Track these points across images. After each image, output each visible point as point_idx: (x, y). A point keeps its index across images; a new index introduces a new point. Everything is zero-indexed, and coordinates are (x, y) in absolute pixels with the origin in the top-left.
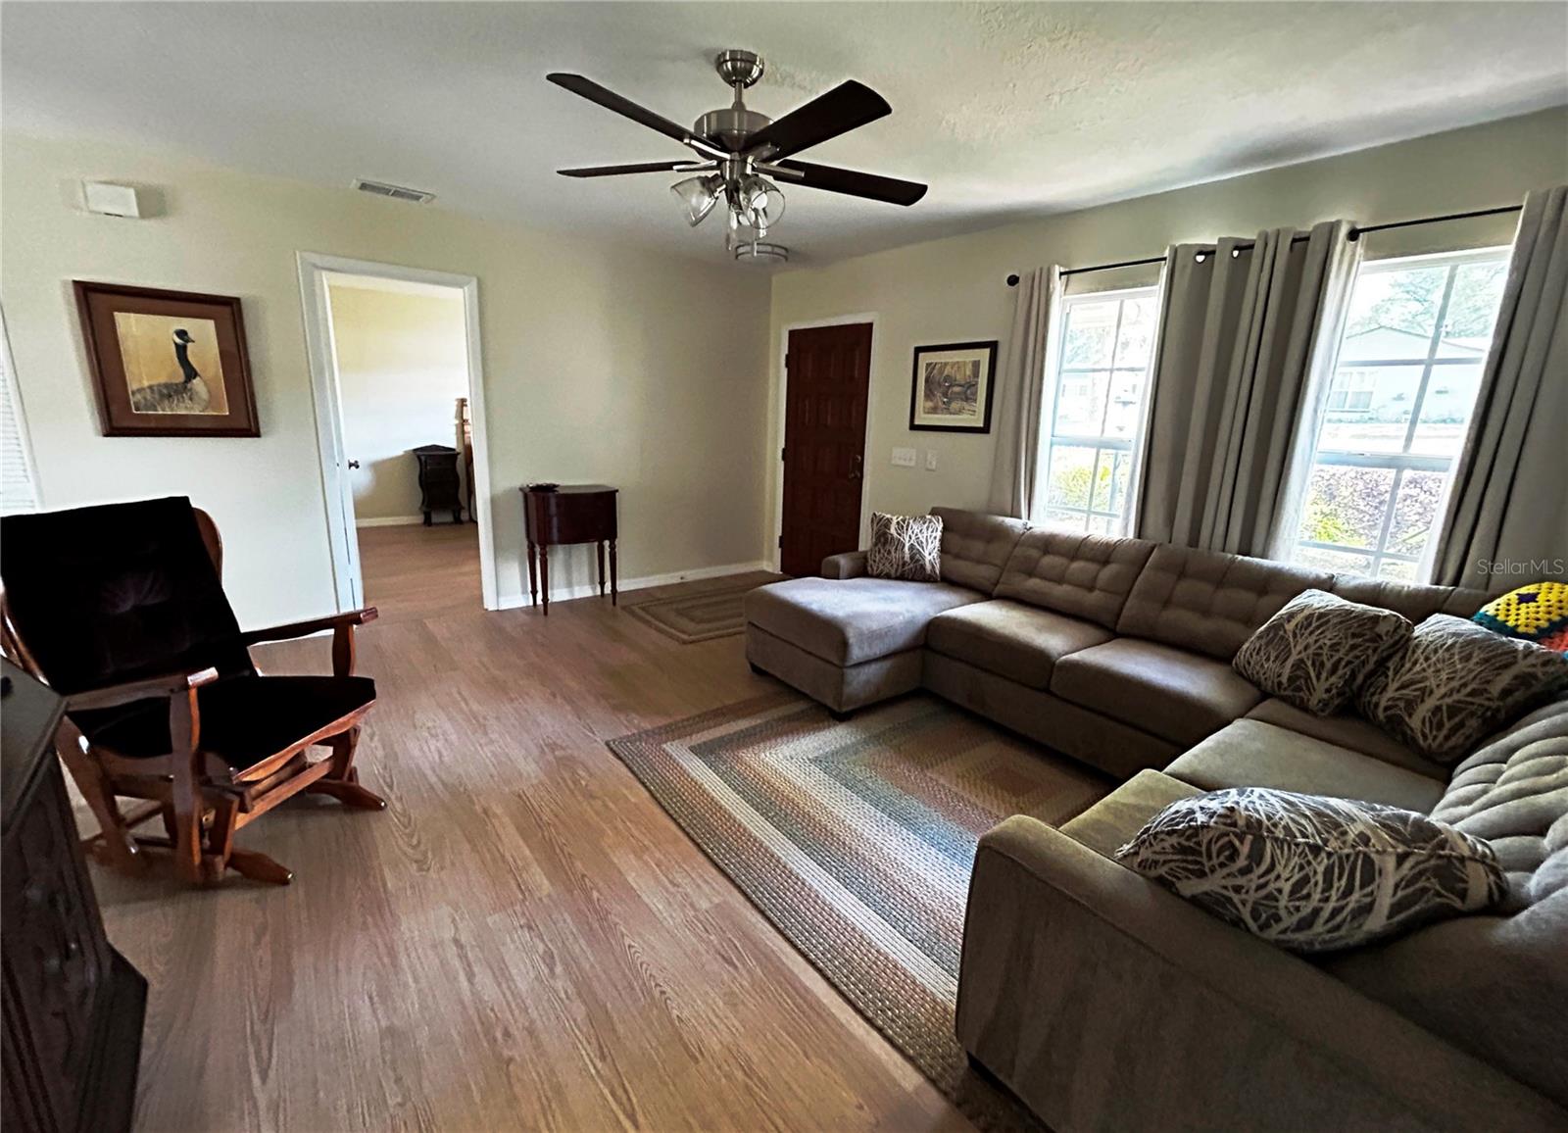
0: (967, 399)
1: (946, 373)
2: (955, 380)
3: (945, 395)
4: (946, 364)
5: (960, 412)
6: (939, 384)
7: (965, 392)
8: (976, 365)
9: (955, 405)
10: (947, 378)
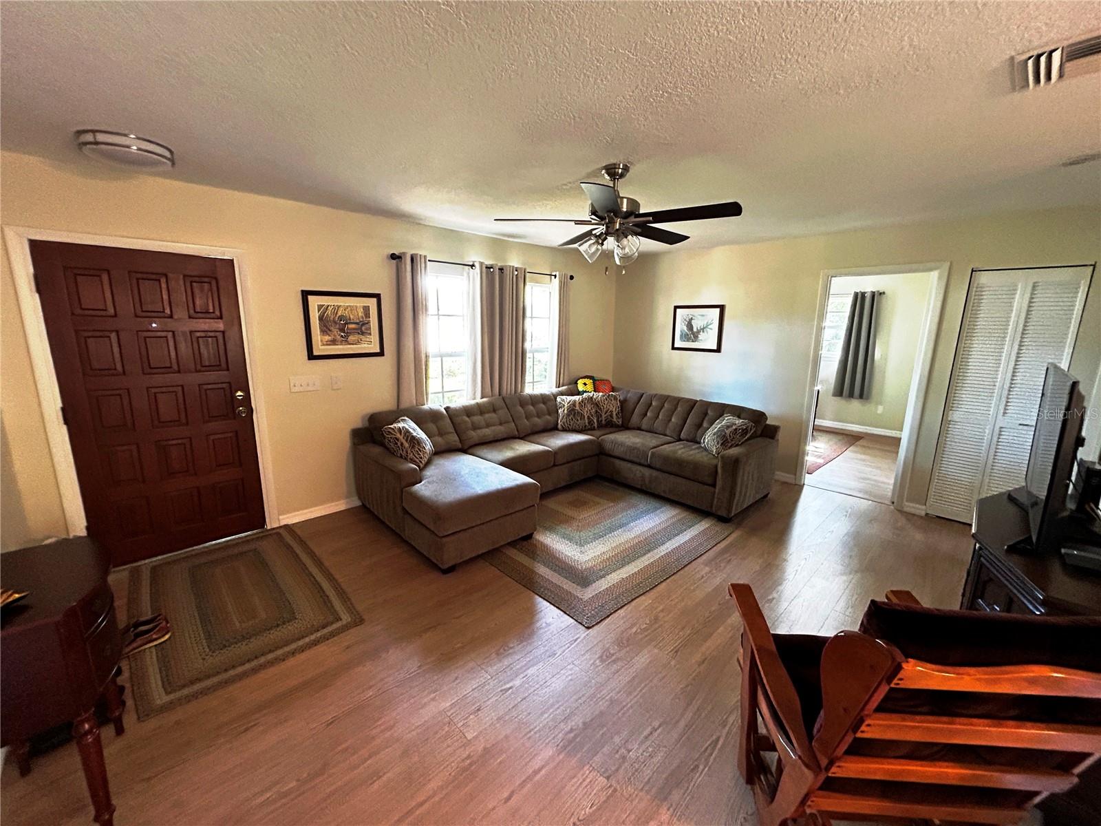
0: (363, 333)
1: (339, 313)
2: (350, 319)
3: (342, 330)
4: (339, 307)
5: (358, 342)
6: (335, 323)
7: (361, 329)
8: (366, 309)
9: (351, 338)
10: (341, 318)
